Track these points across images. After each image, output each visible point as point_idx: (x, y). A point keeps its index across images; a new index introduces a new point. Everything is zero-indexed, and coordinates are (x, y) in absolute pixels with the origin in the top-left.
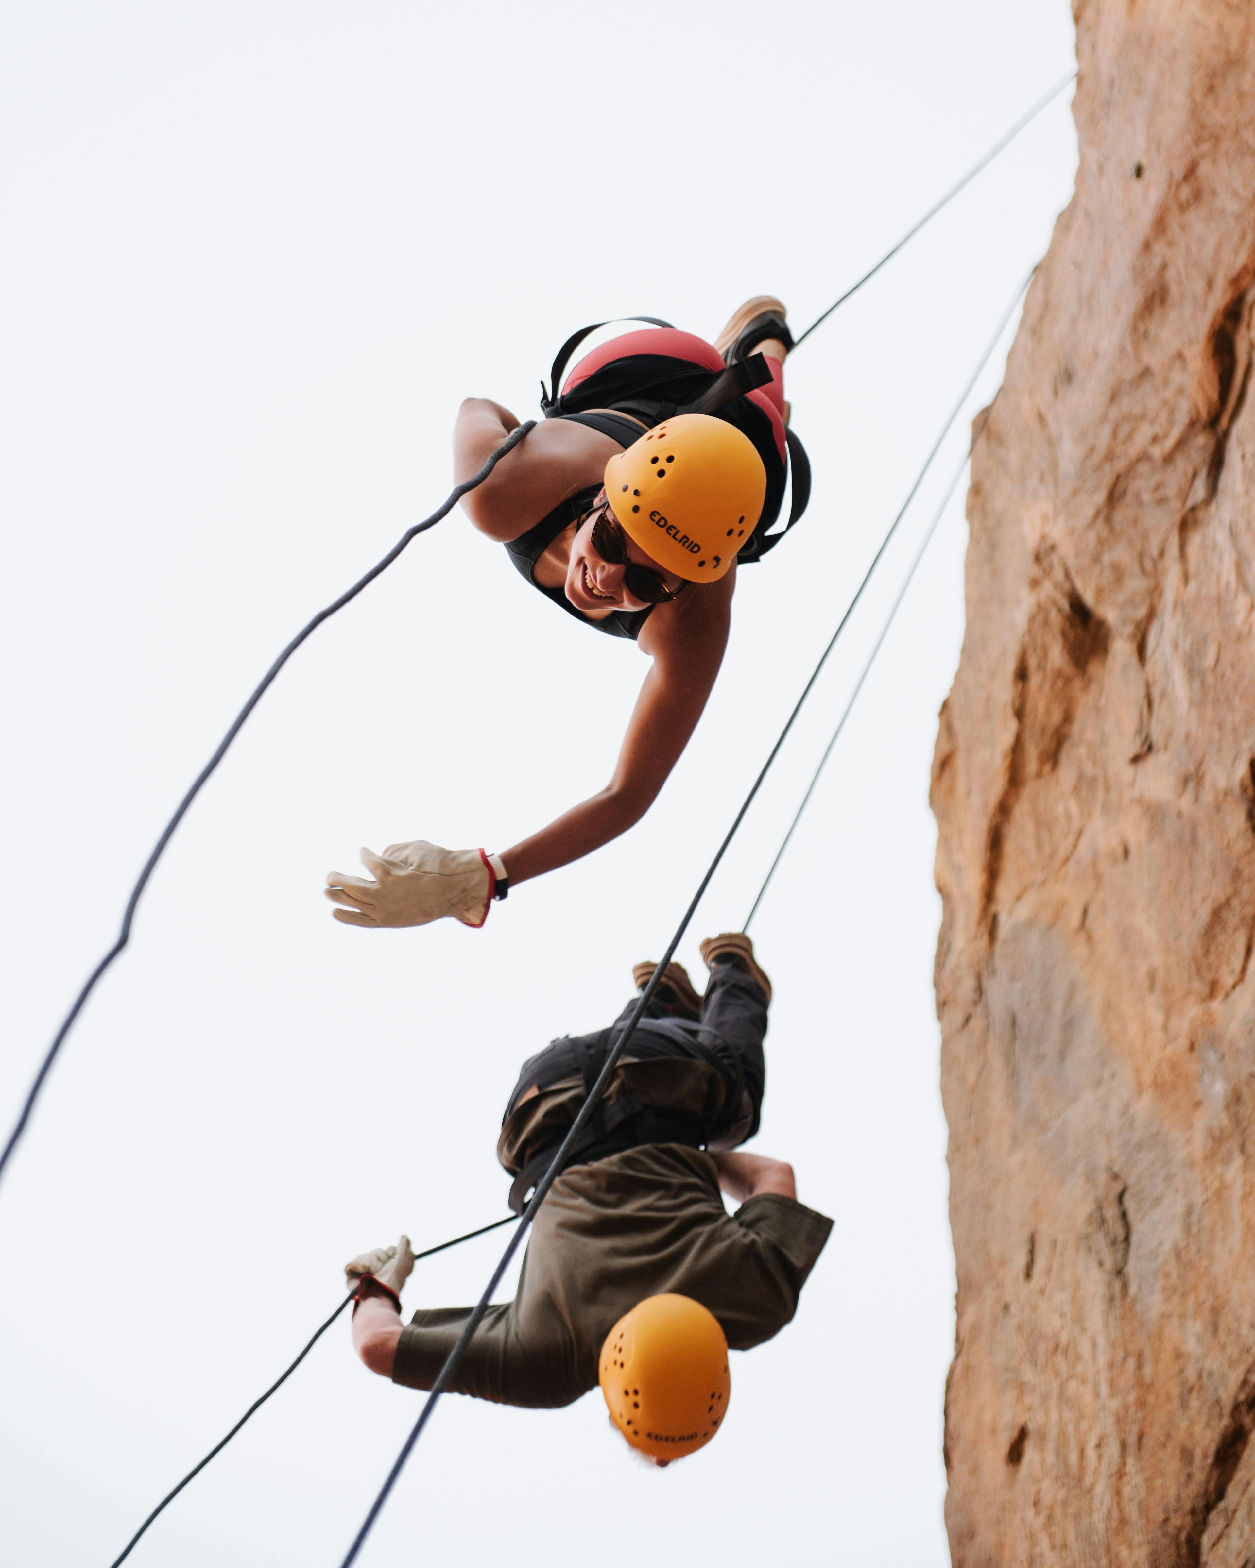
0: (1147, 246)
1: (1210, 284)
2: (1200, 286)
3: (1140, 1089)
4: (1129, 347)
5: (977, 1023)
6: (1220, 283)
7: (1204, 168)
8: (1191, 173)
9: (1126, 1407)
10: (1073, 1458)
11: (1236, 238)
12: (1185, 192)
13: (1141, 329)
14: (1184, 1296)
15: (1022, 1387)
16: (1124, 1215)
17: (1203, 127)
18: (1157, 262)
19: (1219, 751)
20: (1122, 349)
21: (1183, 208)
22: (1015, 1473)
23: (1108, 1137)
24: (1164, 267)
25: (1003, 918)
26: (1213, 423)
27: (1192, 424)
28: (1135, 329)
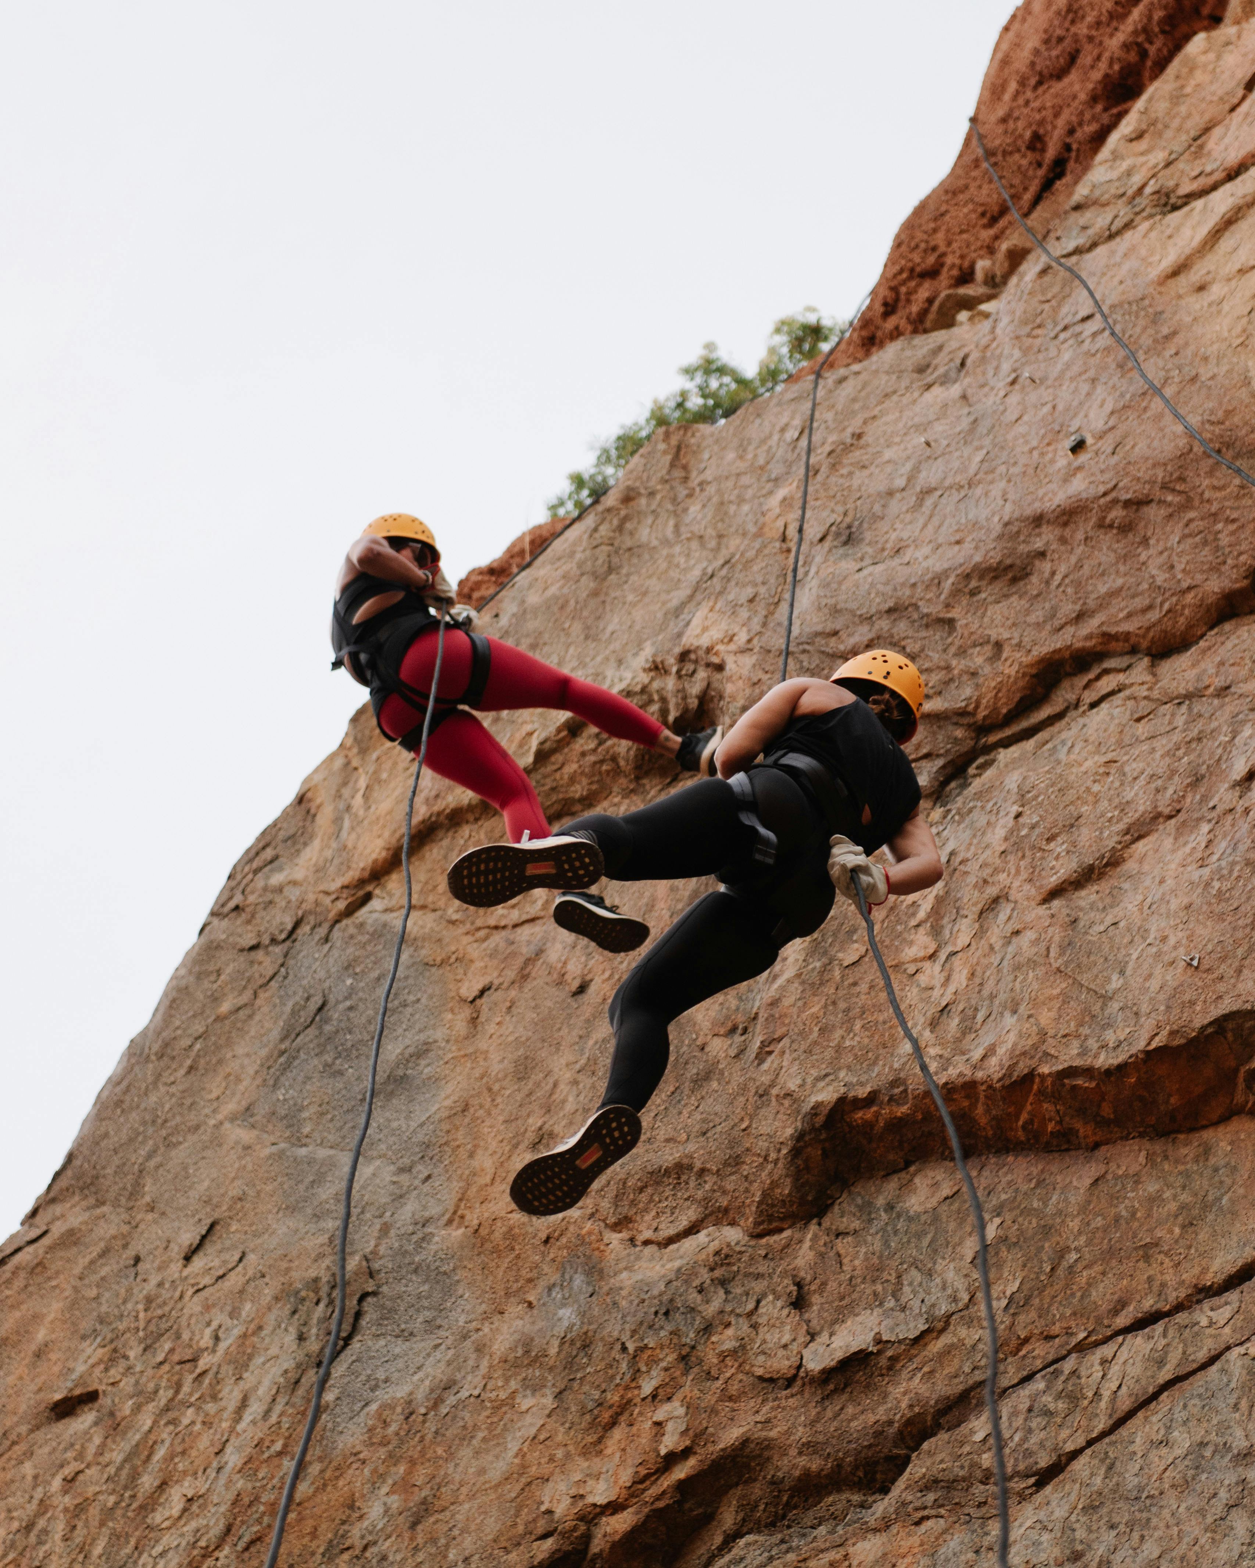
0: (1038, 520)
1: (1080, 617)
2: (1068, 609)
3: (455, 1218)
4: (947, 585)
5: (267, 962)
6: (1092, 625)
7: (1153, 513)
8: (1137, 504)
9: (256, 1500)
10: (148, 1482)
11: (1139, 603)
12: (1117, 514)
13: (974, 584)
14: (393, 1459)
15: (115, 1356)
16: (358, 1315)
17: (1182, 479)
18: (1038, 544)
19: (809, 1052)
20: (937, 580)
21: (1102, 525)
22: (49, 1421)
23: (385, 1230)
24: (1042, 554)
25: (375, 904)
26: (982, 729)
27: (962, 713)
28: (968, 577)
